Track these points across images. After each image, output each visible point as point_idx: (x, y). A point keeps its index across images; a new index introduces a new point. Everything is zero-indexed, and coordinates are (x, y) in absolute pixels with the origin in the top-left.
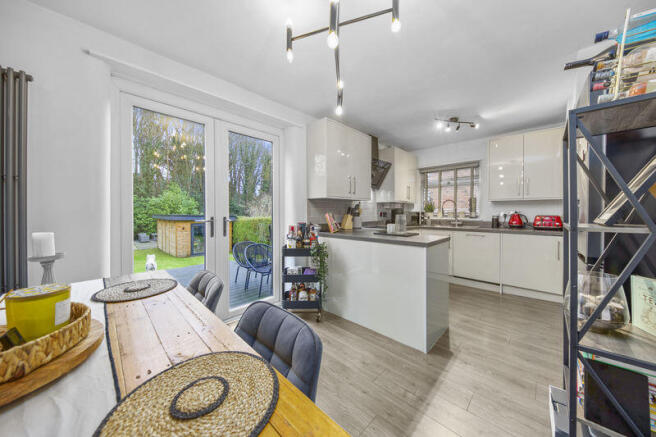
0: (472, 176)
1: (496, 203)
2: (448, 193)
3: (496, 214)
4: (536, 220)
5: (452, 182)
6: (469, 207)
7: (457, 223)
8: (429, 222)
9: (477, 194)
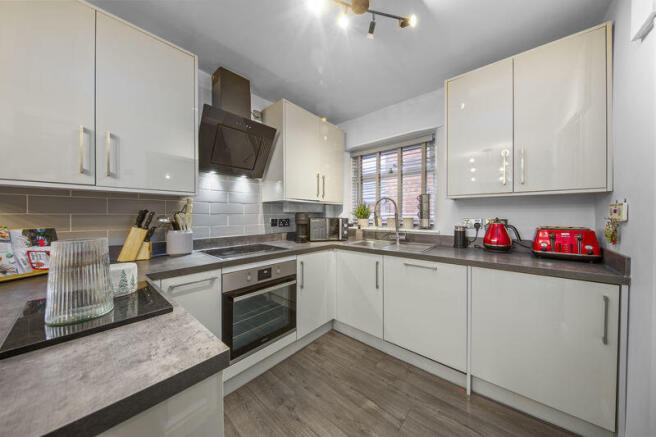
0: (425, 158)
1: (462, 202)
2: (390, 187)
3: (461, 224)
4: (537, 237)
5: (395, 170)
6: (418, 211)
7: (398, 237)
8: (359, 233)
9: (431, 188)
